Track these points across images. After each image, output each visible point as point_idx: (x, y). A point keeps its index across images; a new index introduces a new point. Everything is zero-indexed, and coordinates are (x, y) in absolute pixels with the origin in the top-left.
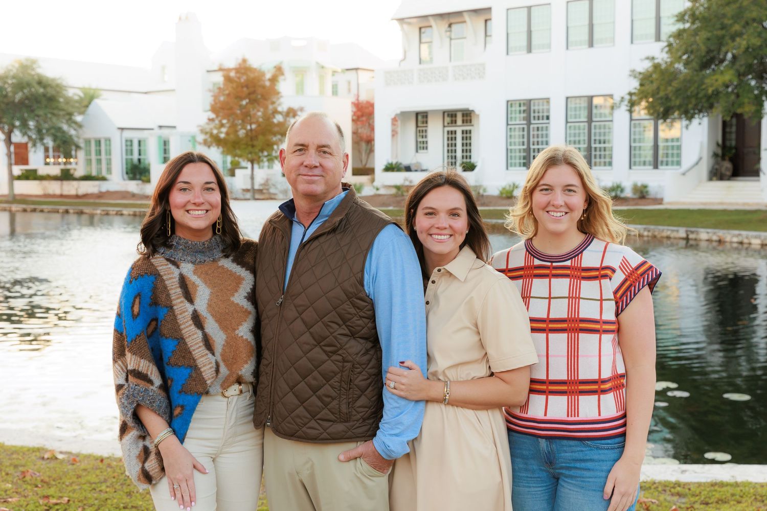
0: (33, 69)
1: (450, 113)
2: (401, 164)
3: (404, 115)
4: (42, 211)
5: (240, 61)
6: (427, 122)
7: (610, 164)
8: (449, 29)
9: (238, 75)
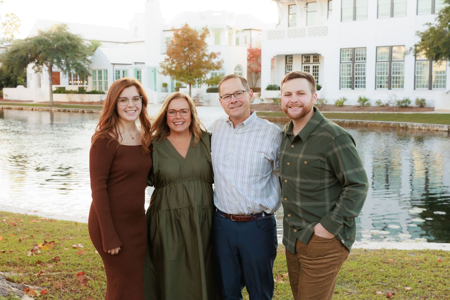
0: (65, 30)
1: (306, 56)
2: (276, 86)
3: (279, 57)
4: (69, 111)
5: (184, 25)
6: (292, 61)
7: (402, 86)
8: (306, 6)
9: (183, 34)
